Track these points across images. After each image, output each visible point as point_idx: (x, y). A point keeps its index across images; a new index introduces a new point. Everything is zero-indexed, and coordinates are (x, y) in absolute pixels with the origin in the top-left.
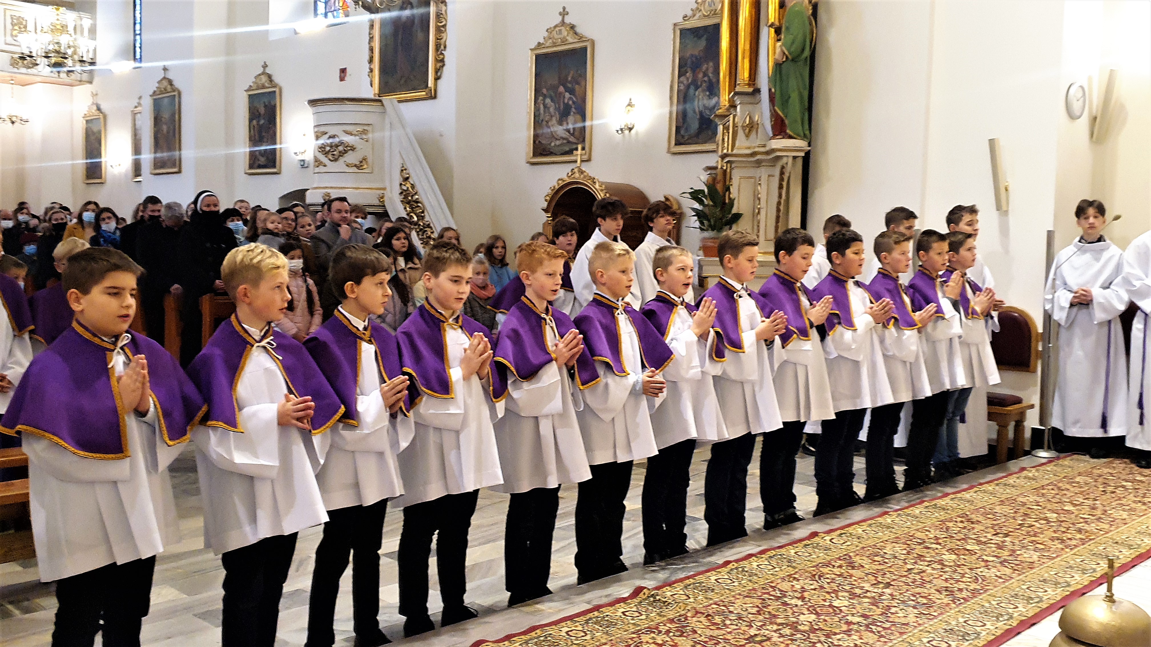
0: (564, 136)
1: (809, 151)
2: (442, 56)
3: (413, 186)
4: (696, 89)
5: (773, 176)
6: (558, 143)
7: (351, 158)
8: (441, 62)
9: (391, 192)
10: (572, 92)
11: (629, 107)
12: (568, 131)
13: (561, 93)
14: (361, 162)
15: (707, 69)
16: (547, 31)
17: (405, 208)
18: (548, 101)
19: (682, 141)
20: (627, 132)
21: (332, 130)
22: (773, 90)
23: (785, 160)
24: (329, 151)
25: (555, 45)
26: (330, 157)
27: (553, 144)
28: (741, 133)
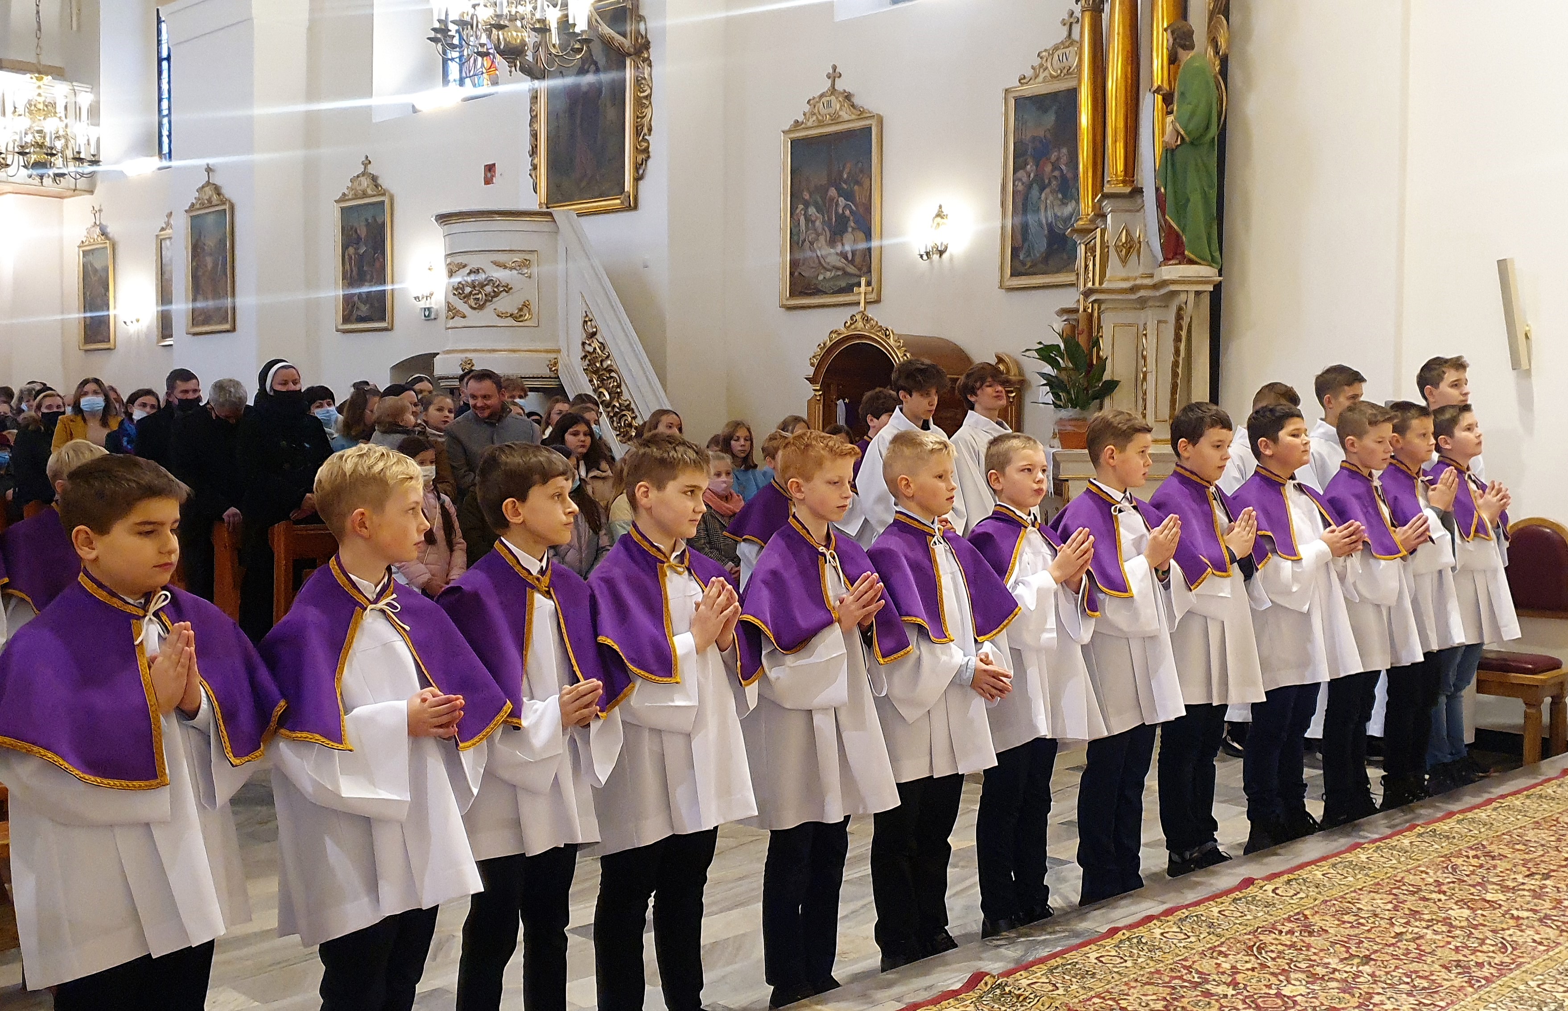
0: (839, 264)
1: (1221, 282)
2: (645, 144)
3: (603, 346)
4: (1042, 189)
5: (1165, 322)
6: (828, 275)
7: (505, 303)
8: (644, 152)
9: (568, 356)
10: (849, 196)
11: (939, 219)
12: (844, 255)
13: (832, 199)
14: (521, 310)
15: (1058, 159)
16: (808, 102)
17: (591, 381)
18: (812, 210)
19: (1023, 270)
20: (936, 257)
21: (474, 262)
22: (1163, 190)
23: (1183, 297)
24: (471, 292)
25: (821, 124)
26: (472, 302)
27: (821, 277)
28: (1113, 258)
